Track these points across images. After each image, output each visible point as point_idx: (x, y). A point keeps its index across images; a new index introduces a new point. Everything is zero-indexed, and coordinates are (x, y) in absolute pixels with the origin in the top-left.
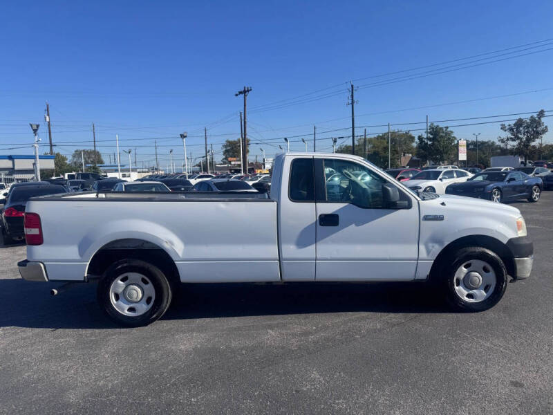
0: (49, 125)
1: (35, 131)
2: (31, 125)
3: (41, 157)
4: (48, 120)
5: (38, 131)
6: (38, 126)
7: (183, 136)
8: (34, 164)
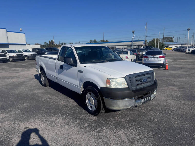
0: (146, 30)
1: (133, 33)
2: (132, 31)
3: (134, 41)
4: (146, 28)
5: (134, 33)
6: (134, 31)
7: (188, 30)
8: (132, 44)
